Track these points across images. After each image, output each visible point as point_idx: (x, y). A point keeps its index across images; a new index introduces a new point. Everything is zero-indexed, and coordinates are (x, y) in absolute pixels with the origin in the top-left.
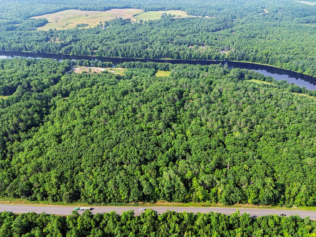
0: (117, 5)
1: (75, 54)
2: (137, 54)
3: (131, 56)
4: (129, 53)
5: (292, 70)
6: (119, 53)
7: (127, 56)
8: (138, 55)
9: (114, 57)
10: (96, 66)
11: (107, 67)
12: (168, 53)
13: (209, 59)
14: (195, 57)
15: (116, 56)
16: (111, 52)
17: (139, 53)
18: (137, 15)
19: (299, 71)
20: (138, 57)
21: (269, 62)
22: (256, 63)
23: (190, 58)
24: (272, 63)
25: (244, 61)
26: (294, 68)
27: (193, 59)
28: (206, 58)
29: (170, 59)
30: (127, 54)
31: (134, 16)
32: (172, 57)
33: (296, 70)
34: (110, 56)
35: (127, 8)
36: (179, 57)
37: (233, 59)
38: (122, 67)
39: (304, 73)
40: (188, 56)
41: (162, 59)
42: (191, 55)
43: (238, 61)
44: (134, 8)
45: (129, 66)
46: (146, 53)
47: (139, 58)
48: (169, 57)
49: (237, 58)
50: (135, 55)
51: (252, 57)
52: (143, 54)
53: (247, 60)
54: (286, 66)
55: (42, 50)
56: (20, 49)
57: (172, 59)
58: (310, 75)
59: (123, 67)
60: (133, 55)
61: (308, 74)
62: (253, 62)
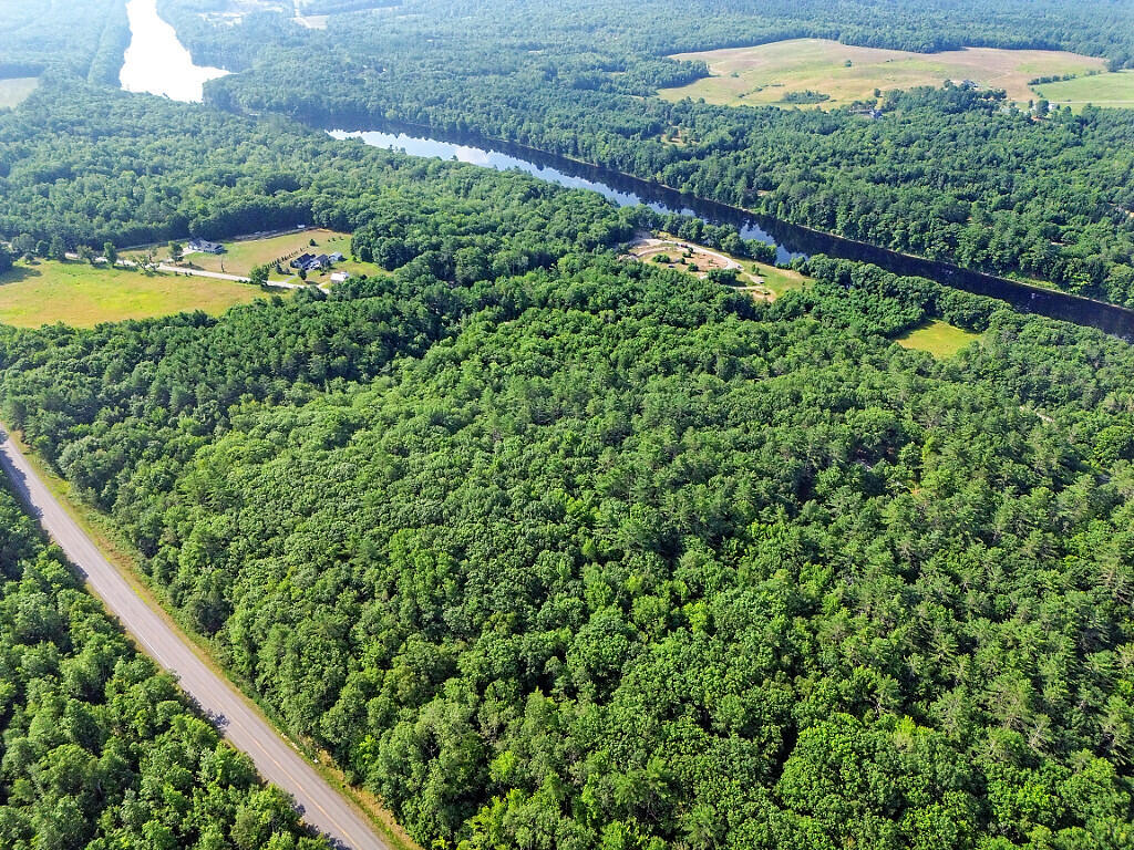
0: (1001, 35)
2: (905, 237)
3: (878, 240)
4: (876, 223)
6: (840, 218)
8: (912, 240)
9: (817, 229)
10: (718, 248)
11: (752, 259)
12: (1047, 261)
15: (824, 225)
16: (812, 210)
17: (915, 232)
20: (907, 247)
29: (1049, 286)
30: (866, 229)
31: (1035, 82)
32: (1062, 281)
34: (804, 221)
35: (1039, 48)
36: (1097, 285)
38: (802, 273)
41: (1011, 277)
44: (1073, 50)
45: (828, 275)
47: (913, 252)
48: (1047, 278)
55: (613, 162)
56: (560, 150)
57: (1059, 291)
59: (806, 273)
60: (890, 237)
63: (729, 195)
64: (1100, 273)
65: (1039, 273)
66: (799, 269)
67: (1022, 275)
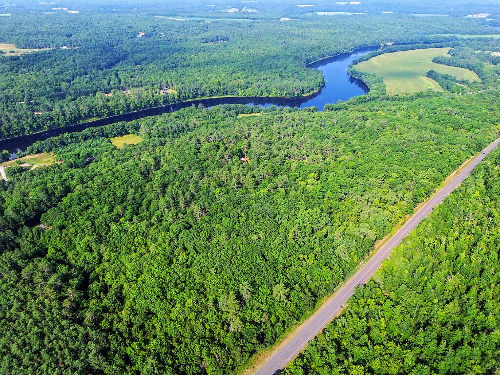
2: (31, 126)
4: (10, 127)
5: (258, 96)
8: (34, 126)
12: (91, 111)
13: (155, 106)
14: (136, 107)
19: (265, 95)
21: (229, 93)
22: (214, 97)
23: (128, 110)
24: (232, 93)
25: (200, 98)
26: (259, 93)
27: (133, 110)
28: (151, 105)
29: (95, 119)
30: (8, 131)
32: (98, 115)
33: (261, 95)
36: (110, 113)
37: (185, 98)
38: (37, 153)
39: (270, 96)
41: (81, 122)
43: (192, 100)
46: (49, 120)
47: (38, 131)
48: (93, 116)
49: (191, 96)
50: (28, 128)
51: (208, 89)
52: (42, 122)
53: (202, 95)
54: (249, 93)
57: (100, 119)
58: (278, 96)
59: (39, 152)
60: (23, 130)
61: (275, 96)
62: (210, 96)
64: (108, 107)
65: (90, 116)
66: (34, 152)
67: (84, 119)
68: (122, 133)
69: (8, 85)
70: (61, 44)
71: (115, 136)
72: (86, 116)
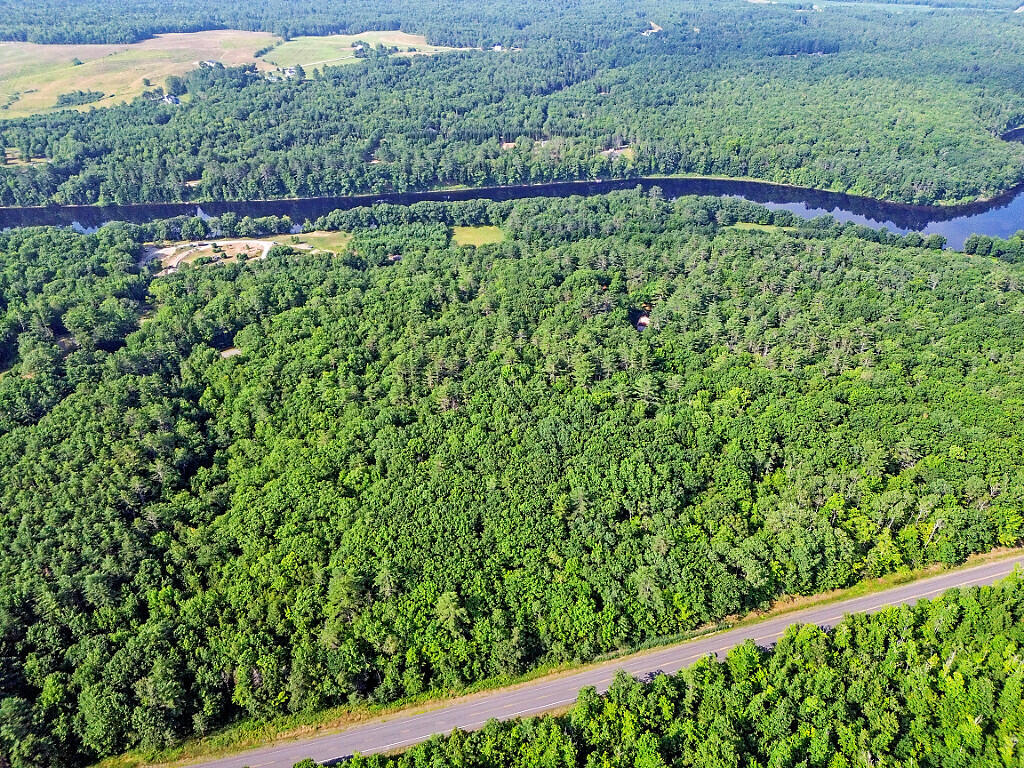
1: (118, 201)
2: (352, 183)
4: (321, 179)
5: (817, 188)
6: (289, 183)
7: (318, 192)
8: (358, 183)
9: (272, 198)
10: (235, 235)
12: (455, 170)
13: (580, 178)
14: (540, 176)
15: (278, 193)
16: (259, 183)
17: (358, 177)
18: (266, 50)
19: (836, 188)
20: (355, 191)
21: (750, 172)
22: (713, 177)
23: (524, 180)
24: (758, 173)
25: (681, 175)
26: (823, 181)
27: (535, 180)
28: (571, 176)
29: (462, 188)
30: (316, 185)
31: (257, 55)
32: (468, 181)
33: (828, 186)
34: (256, 195)
36: (490, 180)
37: (649, 171)
38: (329, 230)
39: (849, 192)
40: (517, 172)
41: (436, 189)
42: (526, 171)
43: (663, 177)
46: (382, 176)
47: (362, 193)
48: (458, 182)
49: (662, 167)
50: (347, 185)
51: (703, 158)
52: (371, 179)
53: (688, 170)
54: (797, 179)
58: (869, 194)
59: (334, 228)
60: (339, 186)
61: (860, 194)
62: (705, 173)
63: (161, 193)
64: (487, 169)
65: (453, 181)
66: (326, 227)
67: (442, 185)
68: (480, 220)
69: (365, 108)
70: (495, 40)
71: (464, 225)
72: (445, 179)
